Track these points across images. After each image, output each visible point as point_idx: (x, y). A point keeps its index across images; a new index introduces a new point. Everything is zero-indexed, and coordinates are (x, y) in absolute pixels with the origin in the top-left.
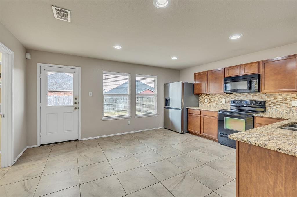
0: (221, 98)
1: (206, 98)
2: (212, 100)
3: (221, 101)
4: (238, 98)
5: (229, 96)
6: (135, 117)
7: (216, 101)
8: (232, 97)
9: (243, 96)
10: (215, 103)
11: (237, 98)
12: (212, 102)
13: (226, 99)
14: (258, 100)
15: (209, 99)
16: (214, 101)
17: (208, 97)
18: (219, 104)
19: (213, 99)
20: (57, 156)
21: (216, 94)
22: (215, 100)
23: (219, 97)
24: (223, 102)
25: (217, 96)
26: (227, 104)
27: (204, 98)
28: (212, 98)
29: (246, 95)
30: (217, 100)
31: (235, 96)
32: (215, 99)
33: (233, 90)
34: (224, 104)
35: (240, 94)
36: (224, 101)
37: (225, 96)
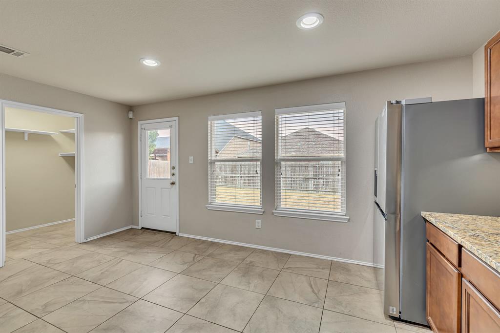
6: (273, 213)
20: (112, 248)
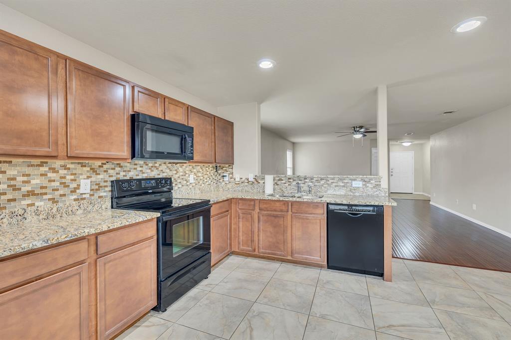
0: (72, 177)
2: (26, 189)
3: (73, 185)
4: (124, 173)
5: (103, 169)
7: (49, 191)
8: (111, 172)
9: (135, 169)
10: (45, 197)
11: (122, 174)
12: (31, 194)
13: (93, 179)
16: (37, 191)
18: (63, 198)
19: (33, 182)
21: (49, 161)
22: (42, 188)
23: (66, 172)
24: (81, 191)
25: (53, 170)
26: (96, 195)
29: (141, 167)
30: (57, 184)
31: (118, 169)
32: (46, 184)
33: (157, 152)
34: (87, 196)
36: (85, 186)
37: (88, 169)
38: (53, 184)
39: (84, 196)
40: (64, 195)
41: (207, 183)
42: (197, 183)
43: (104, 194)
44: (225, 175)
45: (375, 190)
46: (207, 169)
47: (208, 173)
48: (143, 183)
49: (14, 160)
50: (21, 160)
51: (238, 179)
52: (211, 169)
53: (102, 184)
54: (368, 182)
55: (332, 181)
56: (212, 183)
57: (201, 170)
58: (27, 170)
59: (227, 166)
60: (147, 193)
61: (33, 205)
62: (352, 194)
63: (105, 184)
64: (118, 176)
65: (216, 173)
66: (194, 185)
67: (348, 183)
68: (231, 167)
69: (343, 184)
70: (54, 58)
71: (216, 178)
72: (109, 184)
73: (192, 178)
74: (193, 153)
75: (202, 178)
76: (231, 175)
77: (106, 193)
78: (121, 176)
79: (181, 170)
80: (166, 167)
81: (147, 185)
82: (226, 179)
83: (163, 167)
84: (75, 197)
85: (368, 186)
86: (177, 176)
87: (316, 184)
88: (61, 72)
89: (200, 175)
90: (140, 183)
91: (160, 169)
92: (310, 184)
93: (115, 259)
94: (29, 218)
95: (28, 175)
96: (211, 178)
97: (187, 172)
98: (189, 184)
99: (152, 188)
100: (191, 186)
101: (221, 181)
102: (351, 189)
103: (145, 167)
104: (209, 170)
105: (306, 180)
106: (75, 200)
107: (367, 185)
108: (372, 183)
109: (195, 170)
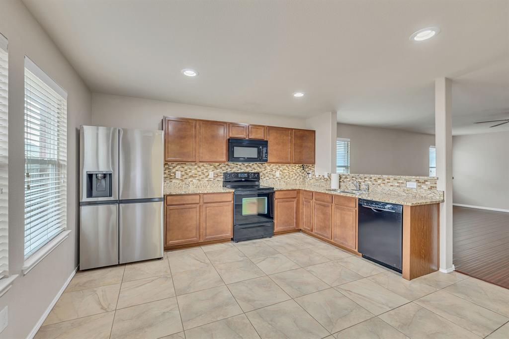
0: (206, 170)
1: (177, 170)
2: (190, 174)
3: (206, 174)
5: (219, 167)
7: (197, 176)
9: (236, 167)
10: (196, 178)
11: (229, 169)
13: (215, 172)
14: (252, 172)
15: (183, 173)
16: (194, 176)
17: (182, 169)
19: (192, 172)
21: (198, 163)
22: (195, 174)
23: (204, 168)
24: (210, 177)
25: (199, 167)
26: (216, 179)
27: (174, 170)
28: (190, 170)
29: (240, 166)
31: (227, 167)
32: (197, 173)
34: (212, 179)
35: (233, 165)
36: (211, 175)
37: (213, 167)
38: (199, 173)
39: (211, 179)
40: (203, 178)
41: (293, 178)
42: (283, 177)
43: (220, 179)
44: (309, 172)
45: (429, 192)
46: (293, 167)
47: (294, 171)
48: (239, 175)
49: (187, 163)
50: (189, 163)
51: (317, 176)
52: (297, 167)
53: (219, 174)
54: (423, 183)
55: (388, 181)
56: (299, 178)
57: (287, 168)
58: (191, 167)
59: (311, 165)
60: (241, 181)
61: (192, 181)
62: (405, 194)
63: (220, 174)
64: (227, 171)
65: (303, 171)
66: (280, 178)
67: (403, 183)
68: (313, 166)
69: (398, 184)
70: (194, 122)
71: (303, 175)
72: (222, 174)
73: (278, 174)
74: (267, 157)
75: (288, 174)
76: (313, 173)
77: (221, 179)
78: (229, 171)
79: (268, 168)
80: (257, 166)
81: (242, 176)
82: (310, 176)
83: (255, 166)
84: (207, 179)
85: (423, 188)
86: (266, 171)
87: (374, 183)
88: (198, 126)
89: (286, 172)
90: (238, 175)
91: (252, 167)
92: (369, 182)
93: (211, 207)
94: (191, 186)
95: (191, 169)
96: (298, 175)
97: (274, 169)
98: (274, 177)
99: (245, 178)
100: (277, 179)
101: (307, 177)
102: (404, 189)
103: (242, 166)
104: (297, 168)
105: (366, 179)
106: (207, 181)
107: (422, 186)
108: (427, 185)
109: (281, 168)
